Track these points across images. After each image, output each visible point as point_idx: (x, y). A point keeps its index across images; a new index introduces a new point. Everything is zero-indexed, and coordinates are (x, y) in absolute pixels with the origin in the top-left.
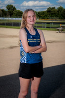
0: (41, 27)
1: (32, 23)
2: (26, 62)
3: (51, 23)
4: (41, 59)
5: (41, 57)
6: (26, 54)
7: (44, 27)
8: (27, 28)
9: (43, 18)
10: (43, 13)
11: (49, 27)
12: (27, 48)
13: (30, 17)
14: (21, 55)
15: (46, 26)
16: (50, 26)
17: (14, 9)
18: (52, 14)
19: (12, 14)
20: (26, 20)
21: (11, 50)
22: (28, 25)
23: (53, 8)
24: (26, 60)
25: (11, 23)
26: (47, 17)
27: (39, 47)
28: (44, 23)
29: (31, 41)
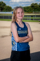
0: (27, 19)
1: (21, 18)
2: (16, 50)
3: (35, 16)
4: (28, 47)
5: (28, 45)
6: (16, 43)
7: (29, 19)
8: (17, 22)
9: (28, 12)
10: (28, 8)
11: (33, 20)
12: (17, 39)
13: (19, 13)
14: (13, 44)
15: (30, 19)
16: (34, 18)
17: (5, 5)
18: (35, 9)
19: (3, 9)
20: (16, 15)
21: (3, 39)
22: (18, 19)
23: (36, 4)
24: (16, 48)
25: (2, 16)
26: (31, 11)
27: (27, 37)
28: (29, 16)
29: (20, 32)
